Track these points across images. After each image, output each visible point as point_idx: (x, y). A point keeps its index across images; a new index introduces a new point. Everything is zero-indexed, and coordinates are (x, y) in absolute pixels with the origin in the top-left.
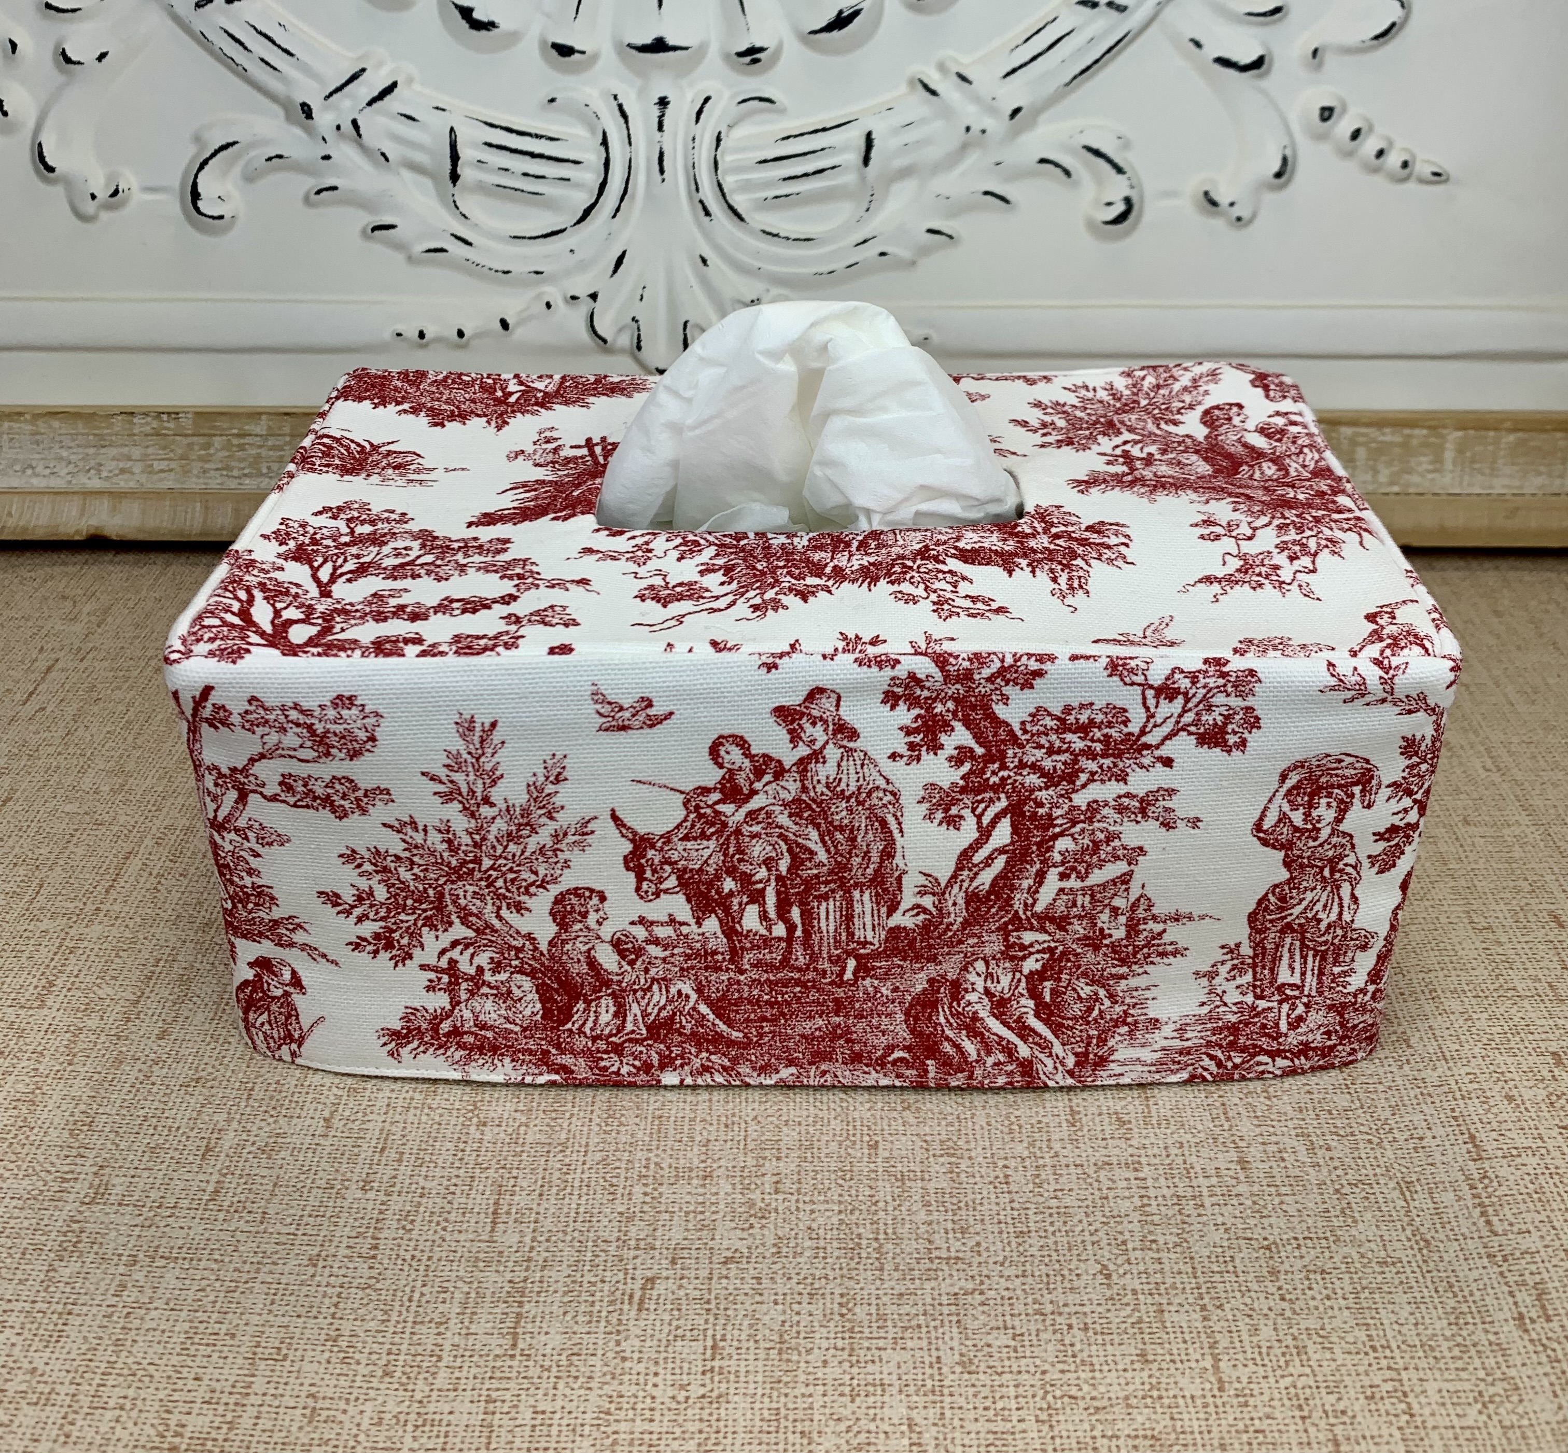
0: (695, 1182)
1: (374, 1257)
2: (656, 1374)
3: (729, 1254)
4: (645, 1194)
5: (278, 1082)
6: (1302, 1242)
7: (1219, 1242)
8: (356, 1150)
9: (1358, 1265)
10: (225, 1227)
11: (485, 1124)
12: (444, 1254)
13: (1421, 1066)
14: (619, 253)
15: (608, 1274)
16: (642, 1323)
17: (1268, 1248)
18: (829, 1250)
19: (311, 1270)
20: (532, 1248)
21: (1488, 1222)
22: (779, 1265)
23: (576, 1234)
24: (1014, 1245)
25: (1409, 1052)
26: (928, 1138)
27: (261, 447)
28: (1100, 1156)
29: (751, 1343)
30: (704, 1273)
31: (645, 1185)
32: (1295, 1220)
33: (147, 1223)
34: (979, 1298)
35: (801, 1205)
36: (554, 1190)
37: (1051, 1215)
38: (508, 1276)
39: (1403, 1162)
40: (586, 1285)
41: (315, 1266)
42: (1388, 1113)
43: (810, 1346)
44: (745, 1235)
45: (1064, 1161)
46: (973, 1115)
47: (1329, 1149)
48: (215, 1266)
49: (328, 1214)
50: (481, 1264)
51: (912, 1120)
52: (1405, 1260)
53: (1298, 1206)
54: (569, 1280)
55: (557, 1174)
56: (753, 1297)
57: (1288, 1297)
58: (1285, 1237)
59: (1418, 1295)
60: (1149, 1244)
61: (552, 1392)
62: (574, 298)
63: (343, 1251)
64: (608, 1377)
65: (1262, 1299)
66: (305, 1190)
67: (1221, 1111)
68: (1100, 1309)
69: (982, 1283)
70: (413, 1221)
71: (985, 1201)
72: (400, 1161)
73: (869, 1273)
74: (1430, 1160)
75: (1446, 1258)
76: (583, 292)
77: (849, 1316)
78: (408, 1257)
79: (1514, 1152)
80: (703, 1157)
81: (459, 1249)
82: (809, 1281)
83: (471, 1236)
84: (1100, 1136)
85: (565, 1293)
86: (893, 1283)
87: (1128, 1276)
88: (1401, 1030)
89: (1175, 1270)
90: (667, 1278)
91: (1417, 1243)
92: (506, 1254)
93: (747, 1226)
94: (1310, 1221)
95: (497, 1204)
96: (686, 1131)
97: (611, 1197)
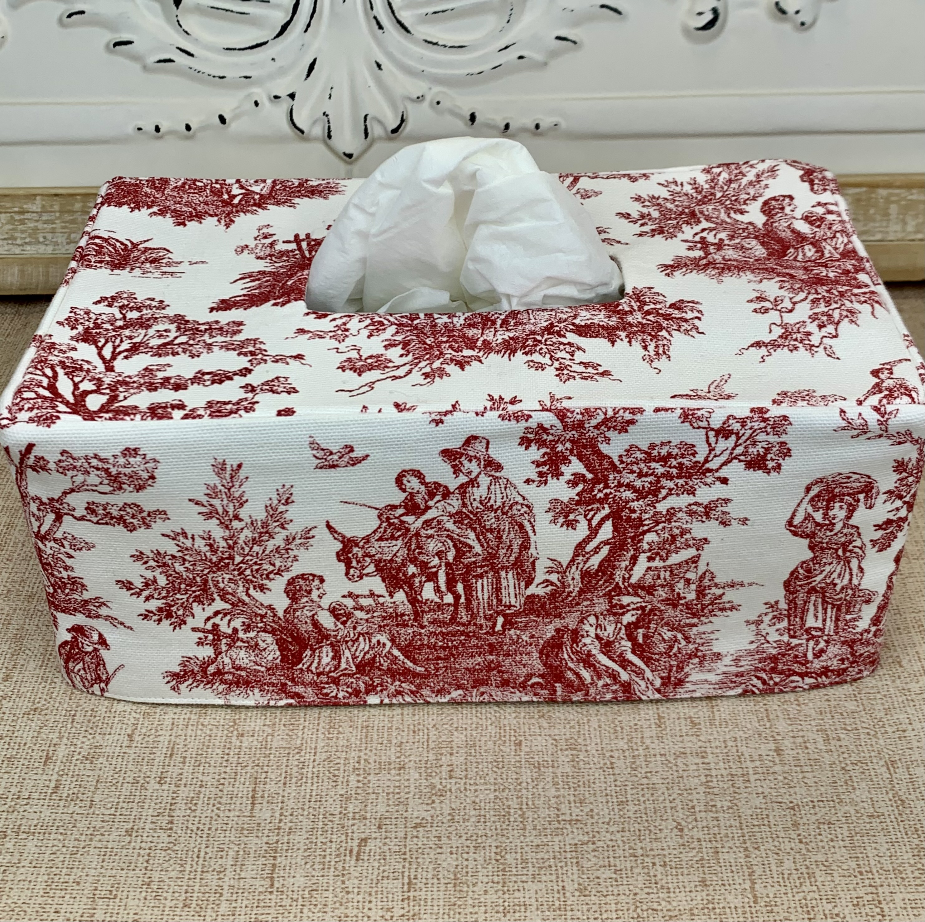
0: (393, 772)
1: (171, 829)
2: (370, 902)
3: (418, 821)
4: (358, 781)
5: (92, 710)
6: (816, 804)
7: (759, 806)
8: (152, 756)
9: (854, 818)
10: (65, 810)
11: (242, 735)
12: (219, 826)
13: (908, 680)
14: (312, 61)
15: (335, 836)
16: (359, 869)
17: (793, 808)
18: (488, 816)
19: (128, 839)
20: (281, 821)
22: (454, 828)
23: (311, 810)
24: (616, 810)
25: (900, 670)
26: (556, 737)
27: (37, 221)
28: (678, 748)
29: (435, 881)
30: (402, 835)
31: (358, 775)
32: (813, 789)
33: (11, 810)
34: (591, 847)
35: (468, 787)
36: (294, 780)
37: (643, 789)
38: (265, 839)
39: (890, 747)
40: (319, 844)
41: (130, 835)
42: (882, 714)
43: (475, 881)
44: (429, 808)
45: (652, 752)
46: (589, 720)
47: (839, 740)
48: (61, 837)
49: (136, 801)
50: (245, 832)
51: (546, 725)
52: (886, 814)
53: (816, 779)
54: (307, 841)
55: (295, 769)
56: (435, 850)
57: (804, 840)
58: (805, 800)
59: (894, 837)
60: (710, 807)
61: (299, 915)
62: (276, 97)
63: (148, 826)
64: (337, 905)
65: (787, 843)
66: (119, 785)
67: (764, 715)
68: (675, 852)
69: (594, 837)
70: (196, 804)
71: (597, 781)
72: (184, 763)
73: (516, 832)
74: (909, 746)
75: (915, 812)
76: (283, 93)
77: (502, 861)
78: (195, 829)
80: (398, 754)
81: (230, 822)
82: (474, 838)
83: (237, 813)
84: (678, 734)
85: (305, 850)
86: (532, 838)
87: (696, 830)
88: (896, 654)
89: (728, 825)
90: (376, 838)
91: (896, 802)
92: (263, 825)
93: (430, 802)
94: (823, 789)
95: (254, 790)
96: (385, 736)
97: (334, 784)
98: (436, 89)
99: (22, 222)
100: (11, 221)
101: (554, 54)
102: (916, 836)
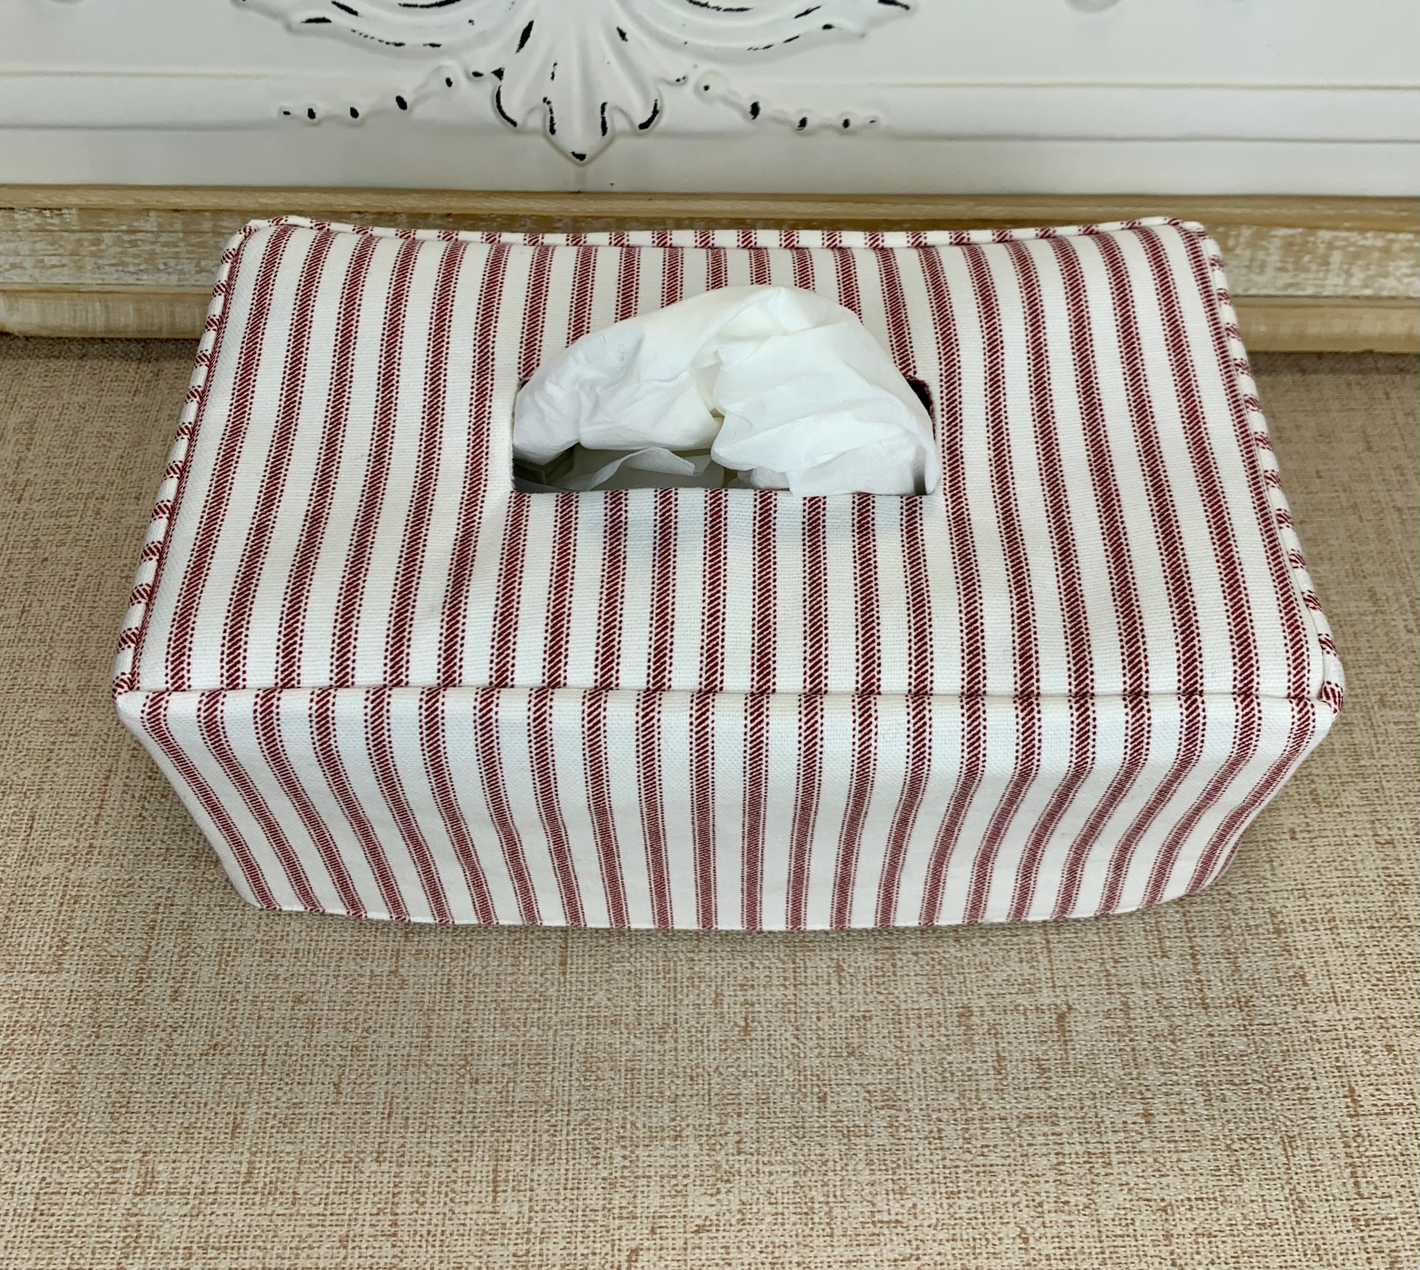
0: (667, 1142)
1: (395, 1235)
3: (699, 1222)
4: (625, 1157)
5: (287, 1045)
6: (1193, 1203)
7: (1122, 1205)
8: (366, 1118)
9: (1241, 1228)
10: (263, 1211)
11: (477, 1082)
12: (455, 1228)
13: (1314, 1006)
14: (526, 24)
15: (598, 1245)
17: (1164, 1210)
18: (786, 1215)
19: (343, 1252)
20: (531, 1218)
21: (1356, 1184)
22: (744, 1233)
23: (567, 1203)
24: (945, 1206)
25: (1304, 990)
26: (871, 1088)
27: (153, 243)
28: (1021, 1109)
30: (680, 1243)
31: (624, 1147)
32: (1189, 1179)
33: (194, 1212)
35: (761, 1166)
36: (544, 1155)
37: (978, 1173)
38: (512, 1249)
39: (1288, 1114)
41: (345, 1247)
42: (1279, 1059)
44: (713, 1201)
45: (990, 1113)
46: (910, 1060)
47: (1223, 1101)
48: (260, 1254)
49: (350, 1191)
50: (488, 1237)
51: (856, 1068)
52: (1281, 1221)
53: (1194, 1164)
54: (564, 1252)
55: (546, 1137)
57: (1178, 1262)
58: (1180, 1198)
59: (1289, 1259)
60: (1062, 1204)
62: (476, 74)
63: (368, 1230)
66: (327, 1165)
67: (1130, 1058)
69: (918, 1248)
70: (424, 1193)
71: (921, 1159)
72: (406, 1127)
73: (821, 1239)
74: (1312, 1114)
75: (1317, 1220)
76: (487, 69)
78: (425, 1233)
79: (1387, 1110)
80: (673, 1115)
81: (468, 1222)
82: (770, 1249)
83: (477, 1208)
84: (1023, 1086)
86: (842, 1249)
87: (1044, 1240)
88: (1298, 963)
89: (1084, 1233)
90: (649, 1249)
91: (1293, 1202)
92: (508, 1225)
93: (714, 1191)
94: (1202, 1179)
95: (495, 1171)
96: (656, 1084)
97: (594, 1161)
98: (704, 66)
99: (134, 244)
100: (119, 242)
101: (874, 24)
102: (1317, 1259)
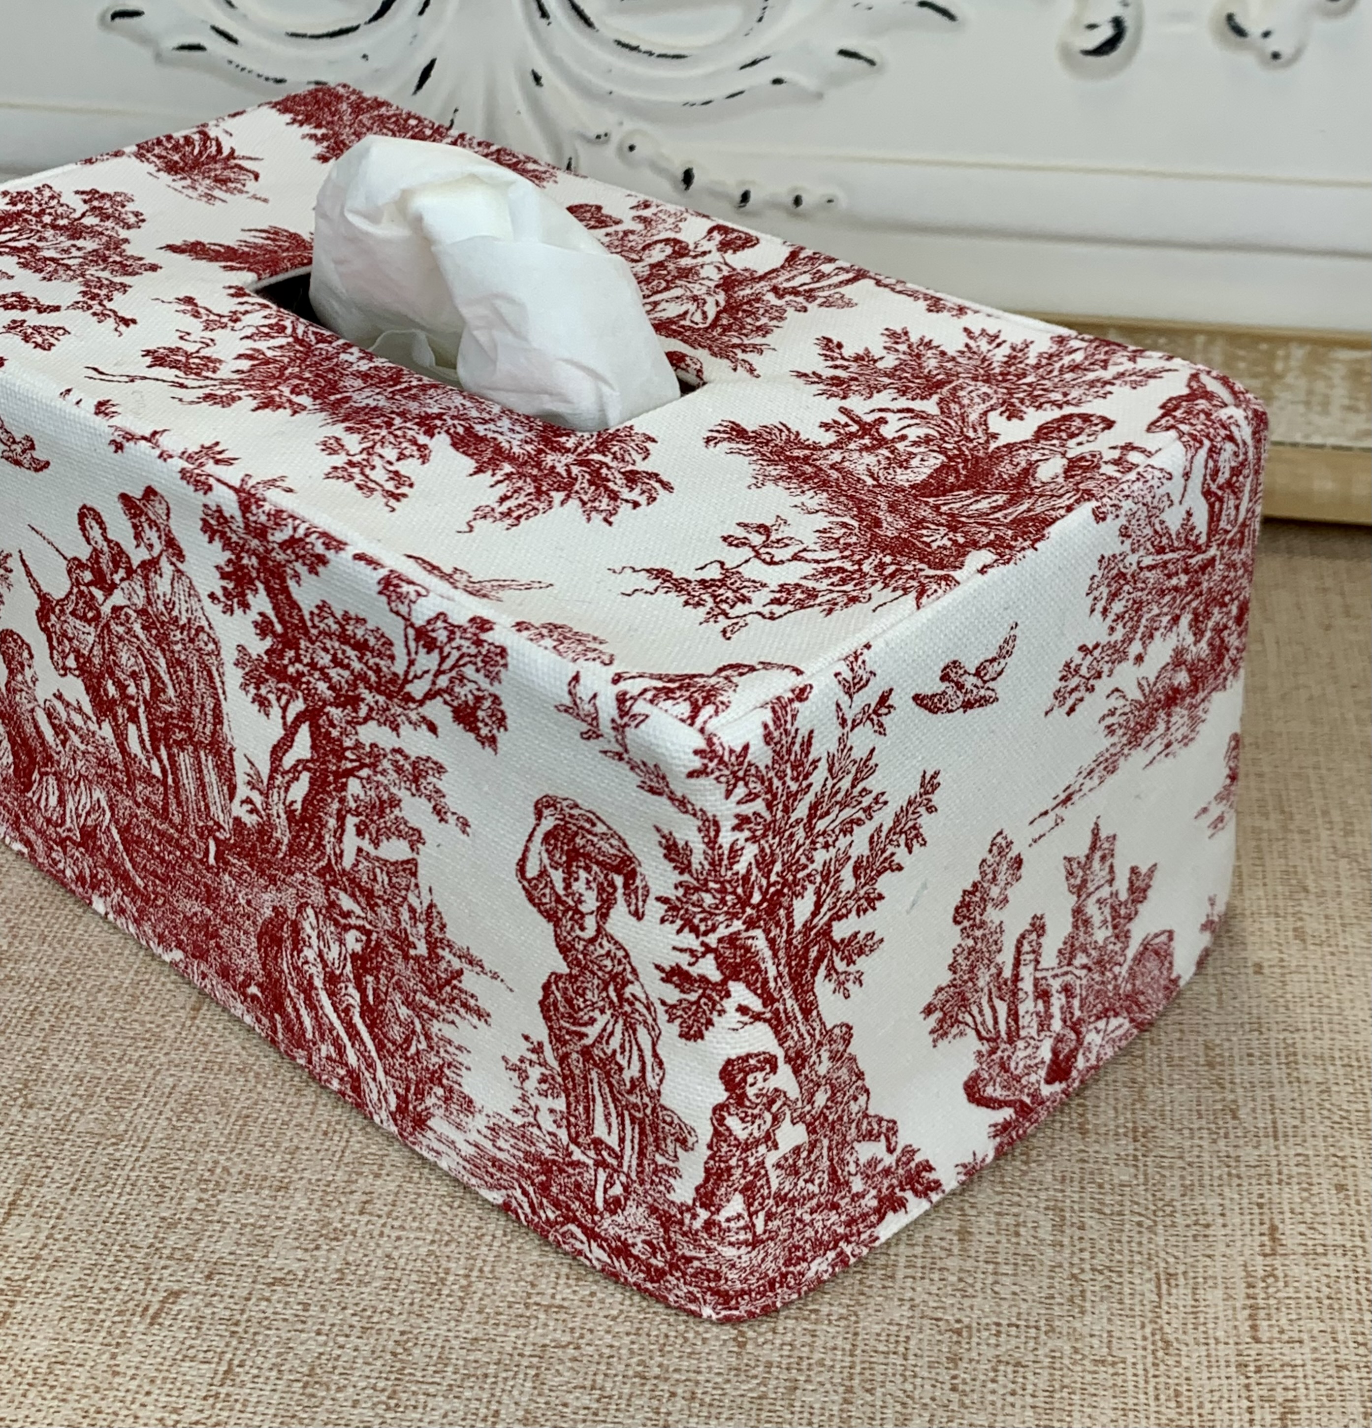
0: (266, 1192)
2: (148, 1393)
3: (279, 1275)
4: (200, 1200)
6: (1004, 1328)
7: (897, 1319)
9: (1066, 1361)
11: (31, 1106)
13: (1241, 1142)
14: (427, 62)
15: (127, 1282)
16: (149, 1339)
17: (959, 1333)
18: (404, 1282)
20: (45, 1246)
21: (1254, 1328)
22: (337, 1293)
23: (102, 1235)
25: (1232, 1123)
29: (274, 1373)
30: (244, 1293)
31: (204, 1190)
32: (1005, 1304)
34: (571, 1351)
35: (387, 1231)
36: (92, 1186)
39: (1173, 1251)
40: (96, 1291)
42: (1176, 1194)
43: (343, 1382)
44: (307, 1256)
47: (1082, 1228)
52: (1131, 1360)
53: (1017, 1289)
54: (77, 1284)
55: (100, 1169)
56: (293, 1323)
57: (961, 1387)
58: (984, 1321)
59: (1131, 1401)
61: (19, 1399)
64: (90, 1391)
65: (927, 1387)
68: (719, 1380)
69: (582, 1337)
73: (445, 1312)
74: (1209, 1252)
75: (1185, 1364)
77: (404, 1357)
79: (1320, 1250)
80: (284, 1166)
82: (369, 1313)
85: (69, 1298)
86: (470, 1326)
87: (768, 1346)
88: (1231, 1097)
89: (830, 1344)
90: (196, 1294)
91: (1154, 1343)
92: (11, 1249)
93: (312, 1246)
94: (1024, 1306)
95: (18, 1193)
96: (274, 1135)
97: (157, 1200)
98: (629, 125)
101: (836, 80)
102: (1173, 1404)
